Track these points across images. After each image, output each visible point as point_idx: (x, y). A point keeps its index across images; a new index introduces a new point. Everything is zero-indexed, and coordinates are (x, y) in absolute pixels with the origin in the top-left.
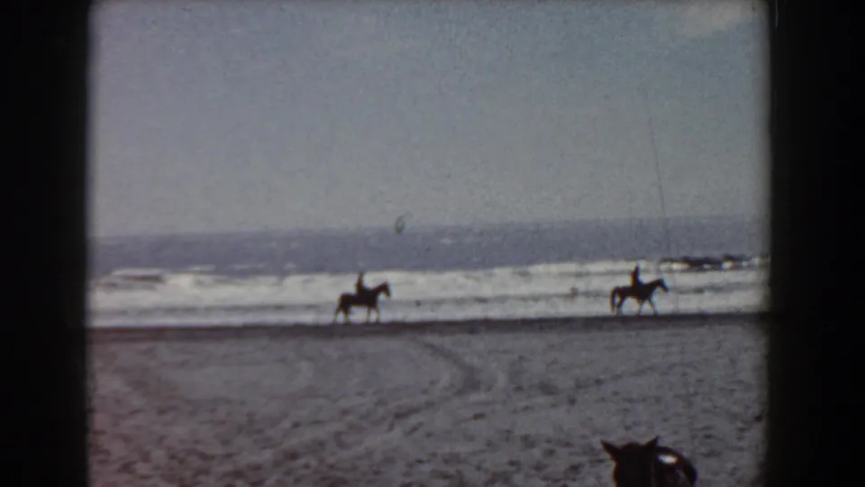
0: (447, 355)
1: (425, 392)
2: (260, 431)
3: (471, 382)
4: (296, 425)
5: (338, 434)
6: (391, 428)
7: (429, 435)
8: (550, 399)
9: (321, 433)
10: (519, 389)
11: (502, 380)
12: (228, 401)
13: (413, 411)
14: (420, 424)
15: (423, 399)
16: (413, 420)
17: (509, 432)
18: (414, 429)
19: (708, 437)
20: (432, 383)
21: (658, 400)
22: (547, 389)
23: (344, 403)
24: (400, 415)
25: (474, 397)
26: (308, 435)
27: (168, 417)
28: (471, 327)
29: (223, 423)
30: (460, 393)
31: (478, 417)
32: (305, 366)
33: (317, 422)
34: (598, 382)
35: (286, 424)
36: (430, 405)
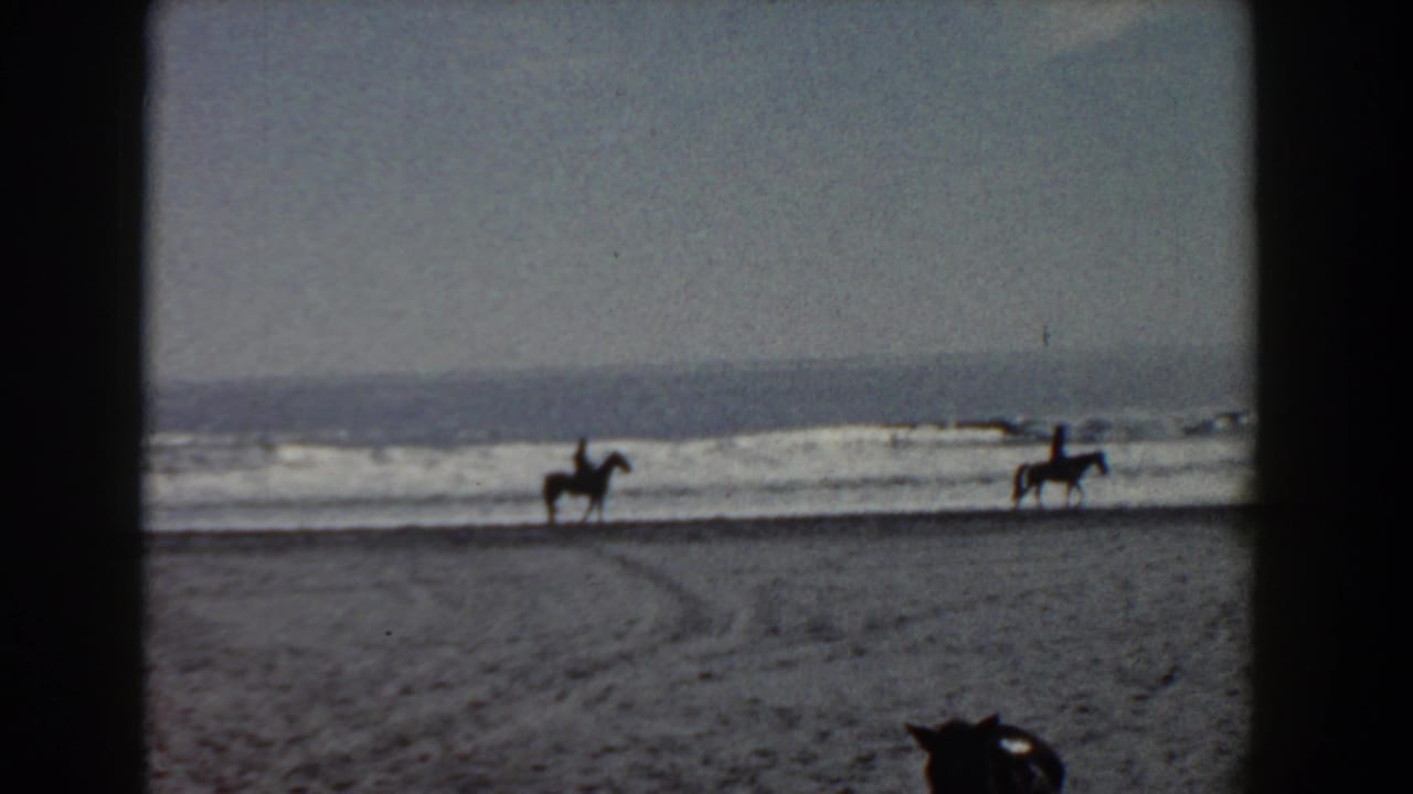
0: (656, 577)
1: (619, 636)
2: (345, 701)
3: (693, 621)
4: (406, 691)
5: (477, 705)
6: (561, 697)
7: (625, 707)
8: (827, 648)
9: (451, 703)
10: (774, 631)
11: (744, 617)
12: (295, 652)
13: (602, 666)
14: (610, 689)
15: (614, 647)
16: (597, 684)
17: (755, 701)
18: (603, 697)
19: (1084, 710)
20: (632, 622)
21: (1004, 649)
22: (820, 630)
23: (486, 656)
24: (576, 675)
25: (701, 644)
26: (428, 706)
27: (196, 677)
28: (695, 531)
29: (285, 688)
30: (676, 638)
31: (706, 677)
32: (420, 594)
33: (439, 685)
34: (902, 621)
35: (390, 690)
36: (626, 657)
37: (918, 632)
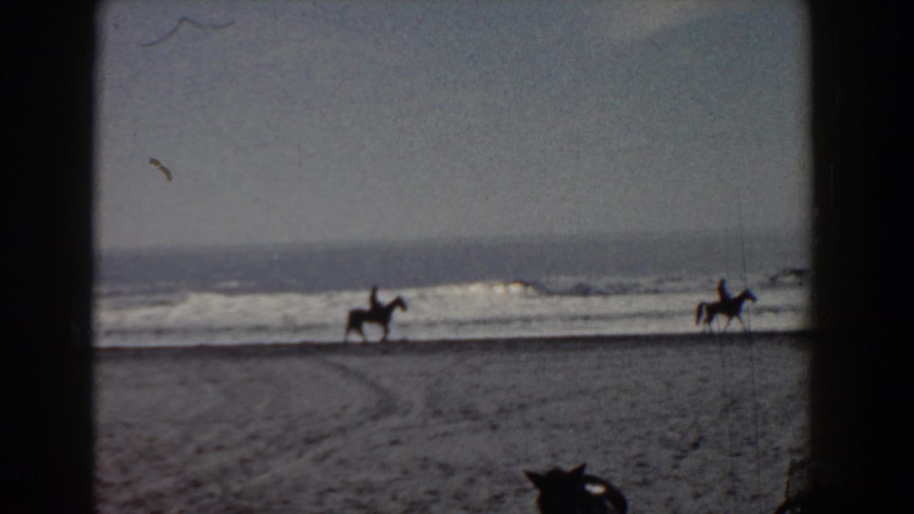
0: (359, 376)
1: (337, 416)
2: (159, 458)
4: (200, 451)
5: (243, 461)
6: (300, 455)
7: (341, 462)
8: (472, 424)
9: (226, 458)
10: (438, 413)
11: (419, 405)
13: (326, 436)
14: (333, 450)
15: (335, 423)
16: (327, 445)
17: (426, 459)
18: (325, 457)
19: (641, 465)
20: (345, 407)
21: (588, 426)
22: (468, 413)
23: (252, 428)
24: (310, 441)
25: (395, 421)
26: (213, 461)
29: (120, 449)
30: (375, 418)
31: (394, 443)
32: (209, 388)
33: (219, 448)
34: (522, 407)
35: (190, 449)
36: (342, 430)
37: (533, 413)
